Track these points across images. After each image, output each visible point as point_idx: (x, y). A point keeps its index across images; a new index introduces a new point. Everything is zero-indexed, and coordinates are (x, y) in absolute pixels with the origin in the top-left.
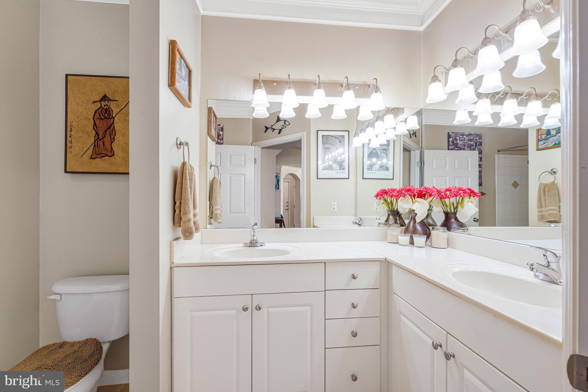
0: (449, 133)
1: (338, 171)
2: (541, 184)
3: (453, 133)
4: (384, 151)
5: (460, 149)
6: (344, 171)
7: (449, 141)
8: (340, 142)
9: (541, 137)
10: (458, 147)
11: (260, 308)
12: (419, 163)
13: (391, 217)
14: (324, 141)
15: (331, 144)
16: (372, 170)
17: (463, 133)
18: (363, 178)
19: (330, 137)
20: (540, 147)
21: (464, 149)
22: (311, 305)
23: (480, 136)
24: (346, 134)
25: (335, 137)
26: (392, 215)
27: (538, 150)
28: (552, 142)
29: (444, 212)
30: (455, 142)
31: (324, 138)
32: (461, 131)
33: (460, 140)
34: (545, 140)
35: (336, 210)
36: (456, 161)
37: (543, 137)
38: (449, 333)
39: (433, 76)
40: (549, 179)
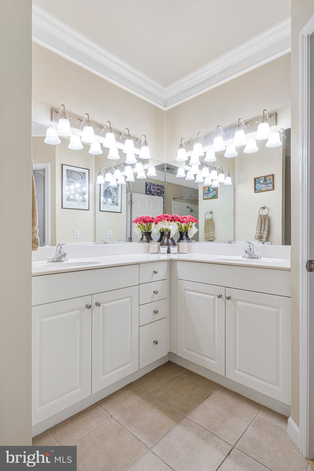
0: (146, 183)
1: (80, 203)
2: (206, 219)
3: (149, 183)
4: (115, 190)
5: (153, 195)
6: (85, 203)
7: (146, 188)
8: (82, 178)
9: (205, 192)
10: (152, 193)
11: (99, 305)
12: (130, 202)
13: (144, 237)
14: (68, 174)
15: (74, 178)
16: (106, 204)
17: (155, 184)
18: (100, 211)
19: (74, 172)
20: (205, 198)
21: (155, 195)
22: (131, 297)
23: (163, 187)
24: (87, 171)
25: (78, 173)
26: (145, 235)
27: (204, 199)
28: (211, 195)
29: (180, 232)
30: (150, 190)
31: (69, 172)
32: (153, 182)
33: (153, 189)
34: (207, 194)
35: (78, 237)
36: (151, 203)
37: (207, 192)
38: (226, 287)
39: (181, 144)
40: (209, 217)
